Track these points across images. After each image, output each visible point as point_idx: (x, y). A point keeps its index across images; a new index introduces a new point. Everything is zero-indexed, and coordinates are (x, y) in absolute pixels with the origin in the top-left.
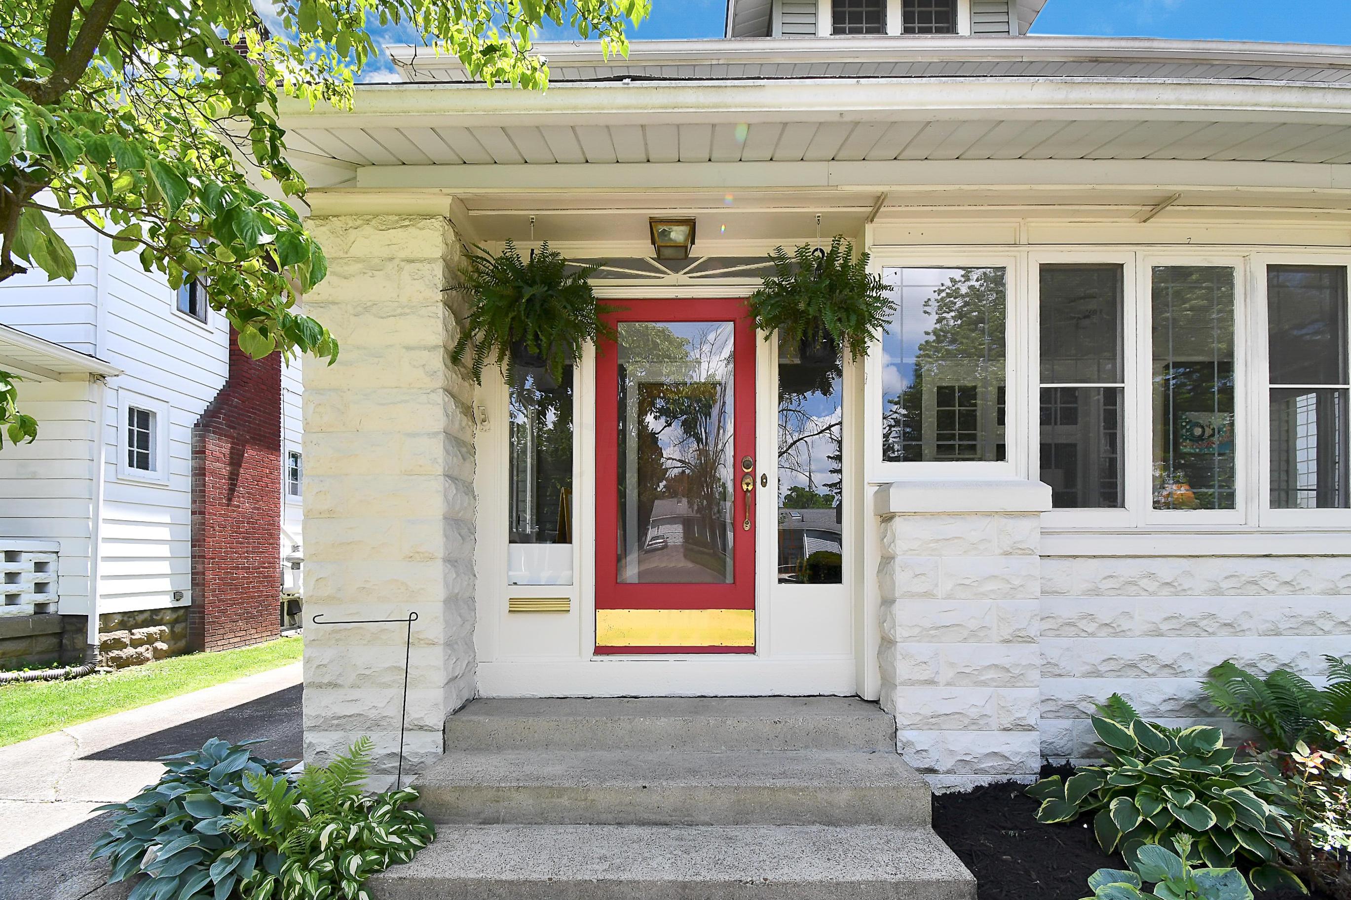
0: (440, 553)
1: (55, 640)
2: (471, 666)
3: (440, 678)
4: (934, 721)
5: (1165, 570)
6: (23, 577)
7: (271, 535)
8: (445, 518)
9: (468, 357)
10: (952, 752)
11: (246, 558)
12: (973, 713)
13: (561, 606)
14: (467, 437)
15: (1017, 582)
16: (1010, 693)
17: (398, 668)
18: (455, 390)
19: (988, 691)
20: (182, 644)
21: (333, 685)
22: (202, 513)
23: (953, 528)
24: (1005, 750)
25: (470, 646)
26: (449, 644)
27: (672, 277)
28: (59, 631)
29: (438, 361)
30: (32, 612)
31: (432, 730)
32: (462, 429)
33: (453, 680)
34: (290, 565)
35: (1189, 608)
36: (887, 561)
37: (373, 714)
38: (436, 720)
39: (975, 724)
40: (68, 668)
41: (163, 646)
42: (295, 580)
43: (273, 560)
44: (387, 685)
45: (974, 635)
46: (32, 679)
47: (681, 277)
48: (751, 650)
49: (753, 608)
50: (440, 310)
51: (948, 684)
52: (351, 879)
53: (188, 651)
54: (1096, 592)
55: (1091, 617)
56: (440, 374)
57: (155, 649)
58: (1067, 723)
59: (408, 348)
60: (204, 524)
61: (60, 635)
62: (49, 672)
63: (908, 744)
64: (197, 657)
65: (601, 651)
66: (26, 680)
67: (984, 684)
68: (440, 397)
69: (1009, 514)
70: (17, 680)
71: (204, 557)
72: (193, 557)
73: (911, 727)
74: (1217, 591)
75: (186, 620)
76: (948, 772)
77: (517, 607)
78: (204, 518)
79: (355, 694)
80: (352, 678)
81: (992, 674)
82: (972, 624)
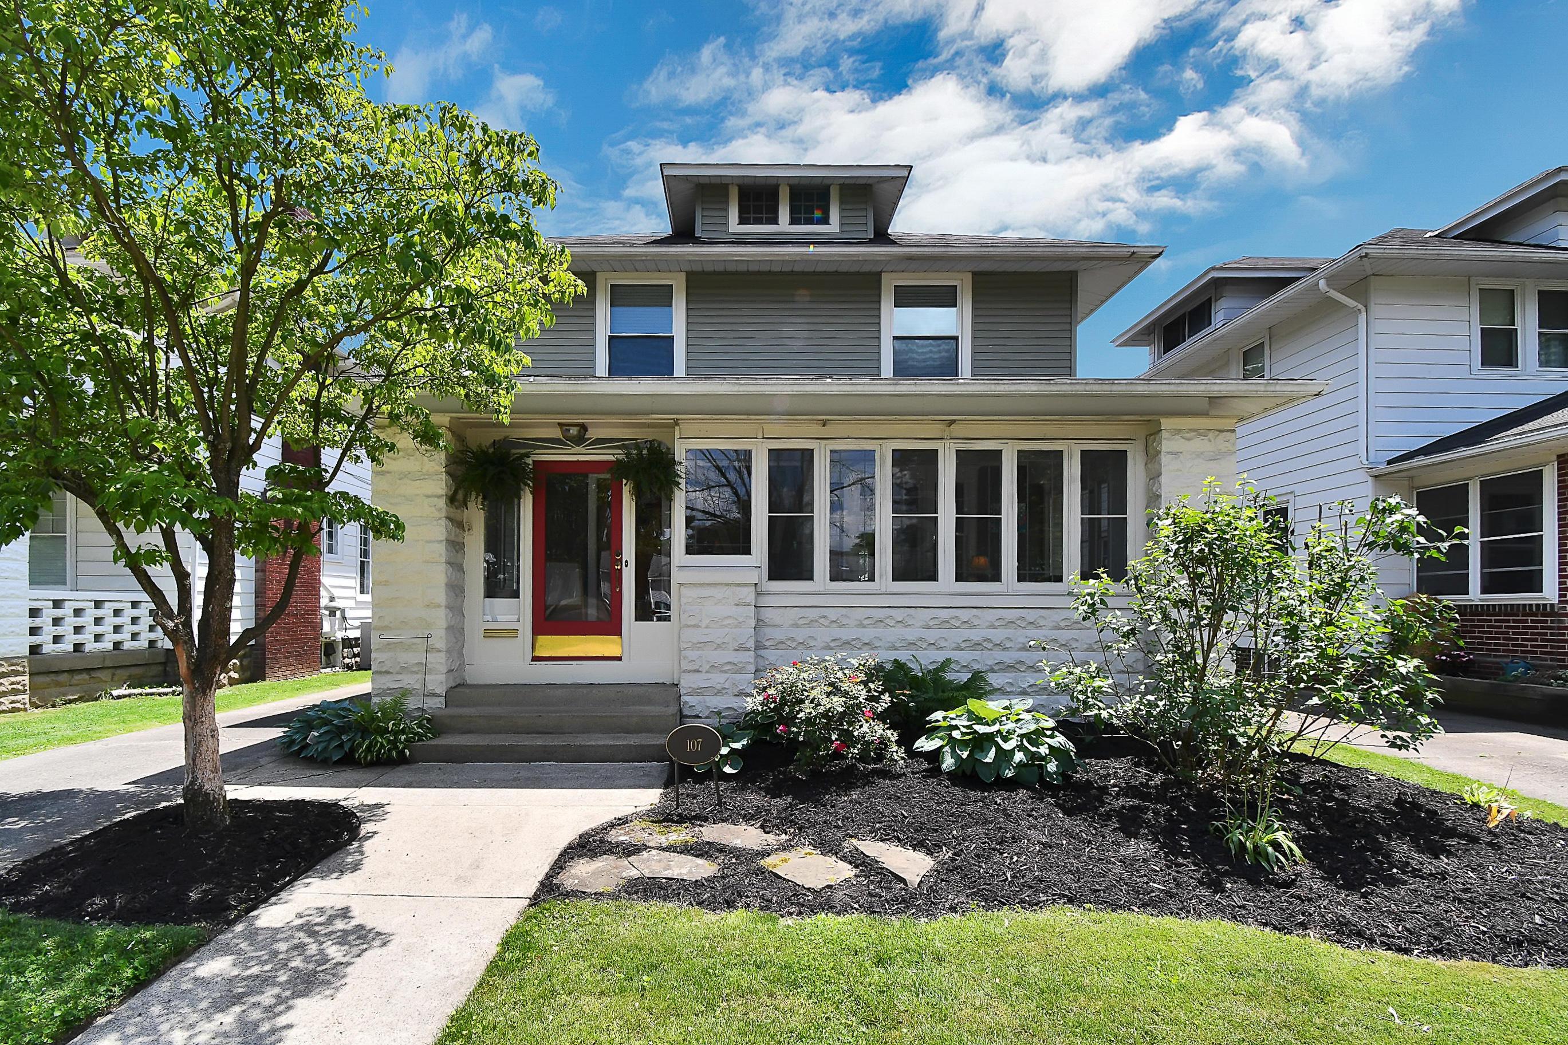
0: (444, 603)
1: (160, 668)
2: (462, 664)
3: (444, 669)
4: (699, 691)
6: (142, 620)
7: (314, 588)
8: (446, 585)
9: (460, 496)
10: (708, 707)
11: (295, 607)
12: (719, 687)
13: (513, 634)
14: (460, 539)
15: (741, 620)
16: (738, 676)
17: (422, 664)
18: (452, 516)
19: (727, 675)
20: (248, 674)
21: (387, 672)
22: (264, 571)
23: (710, 592)
24: (735, 706)
25: (461, 654)
26: (448, 651)
27: (576, 449)
28: (163, 660)
29: (442, 503)
30: (147, 646)
31: (439, 696)
32: (456, 536)
33: (450, 671)
34: (327, 613)
37: (408, 687)
38: (441, 690)
39: (719, 693)
40: (174, 688)
41: (235, 675)
42: (332, 626)
43: (316, 608)
44: (416, 673)
45: (719, 647)
46: (152, 694)
47: (581, 449)
48: (619, 659)
49: (620, 635)
50: (444, 476)
51: (707, 672)
52: (401, 743)
53: (252, 679)
54: (796, 625)
55: (792, 639)
56: (444, 510)
57: (230, 677)
59: (428, 496)
60: (265, 580)
61: (164, 664)
62: (161, 690)
63: (686, 703)
64: (259, 684)
65: (535, 659)
66: (147, 694)
67: (725, 672)
68: (443, 522)
69: (739, 585)
70: (141, 694)
71: (265, 606)
72: (256, 606)
73: (685, 694)
74: (862, 625)
75: (250, 656)
76: (707, 717)
77: (489, 634)
78: (265, 575)
79: (399, 677)
80: (398, 669)
81: (729, 667)
82: (719, 641)
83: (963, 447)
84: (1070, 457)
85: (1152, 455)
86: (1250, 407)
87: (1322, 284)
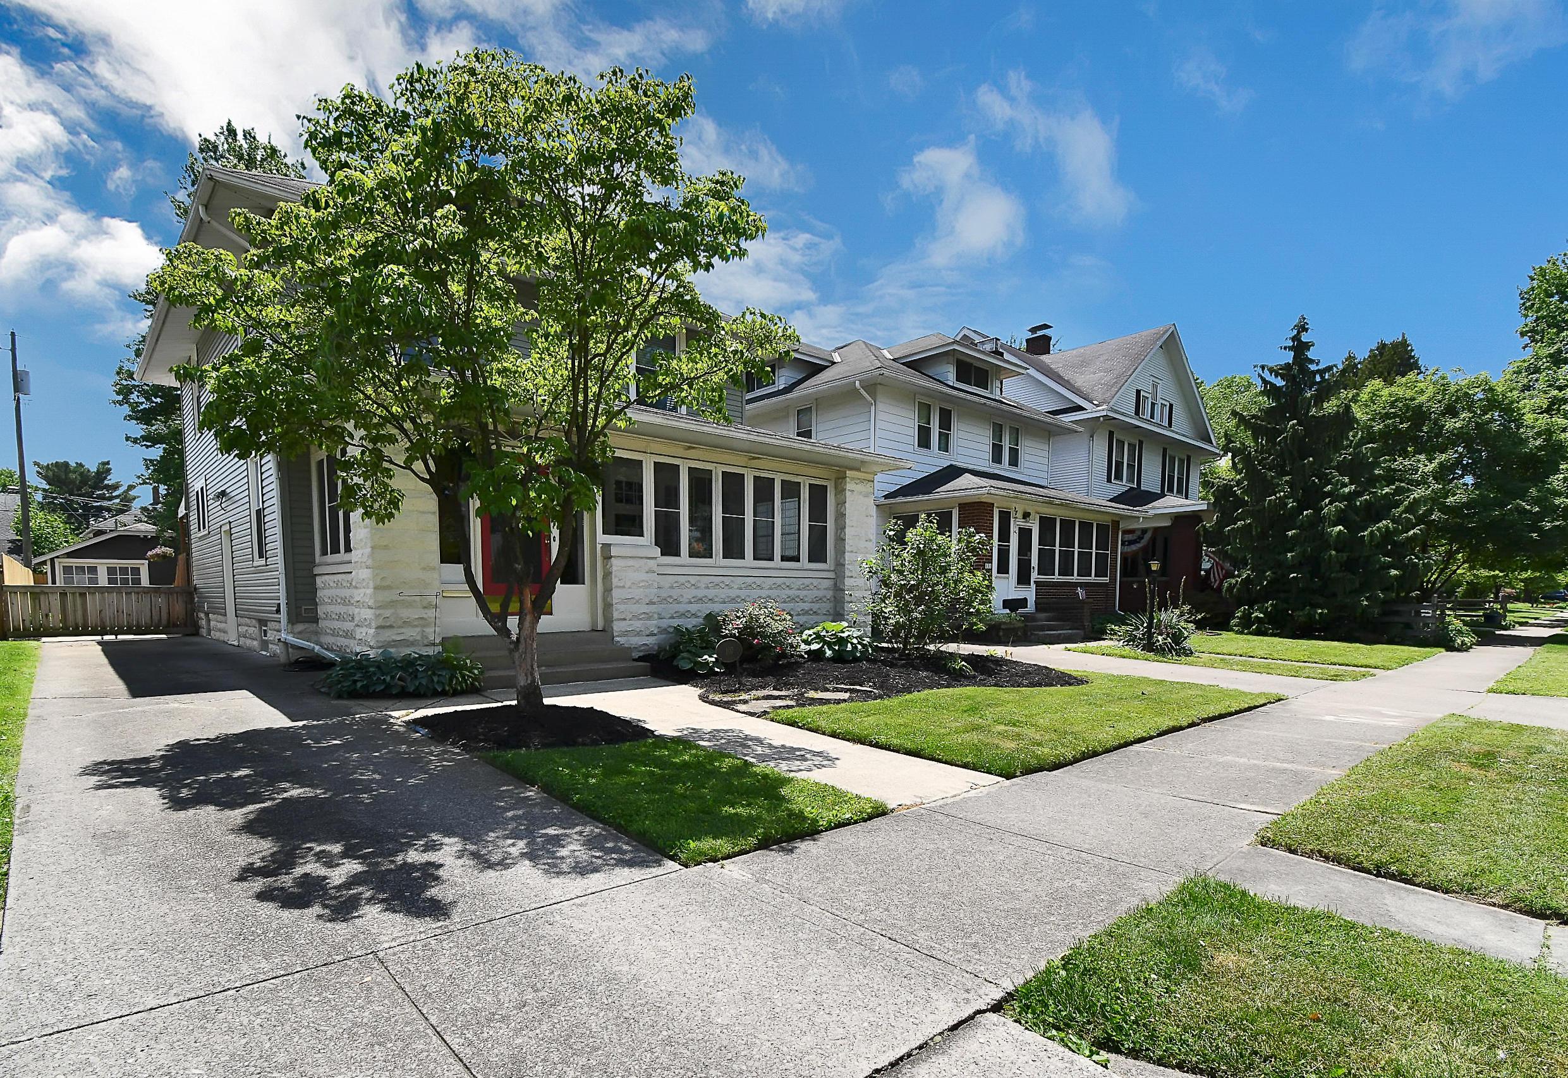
0: (437, 566)
3: (439, 622)
4: (625, 634)
5: (693, 580)
12: (638, 630)
15: (650, 583)
16: (648, 623)
19: (643, 622)
21: (391, 627)
23: (631, 562)
24: (647, 643)
35: (700, 593)
36: (607, 575)
37: (411, 639)
39: (639, 634)
45: (637, 602)
48: (551, 613)
51: (630, 620)
54: (672, 587)
55: (670, 597)
58: (664, 636)
67: (641, 619)
69: (646, 557)
73: (617, 636)
74: (707, 588)
77: (447, 594)
79: (403, 630)
80: (400, 623)
81: (643, 616)
82: (637, 598)
83: (757, 474)
84: (804, 486)
85: (840, 491)
86: (875, 468)
87: (857, 383)
